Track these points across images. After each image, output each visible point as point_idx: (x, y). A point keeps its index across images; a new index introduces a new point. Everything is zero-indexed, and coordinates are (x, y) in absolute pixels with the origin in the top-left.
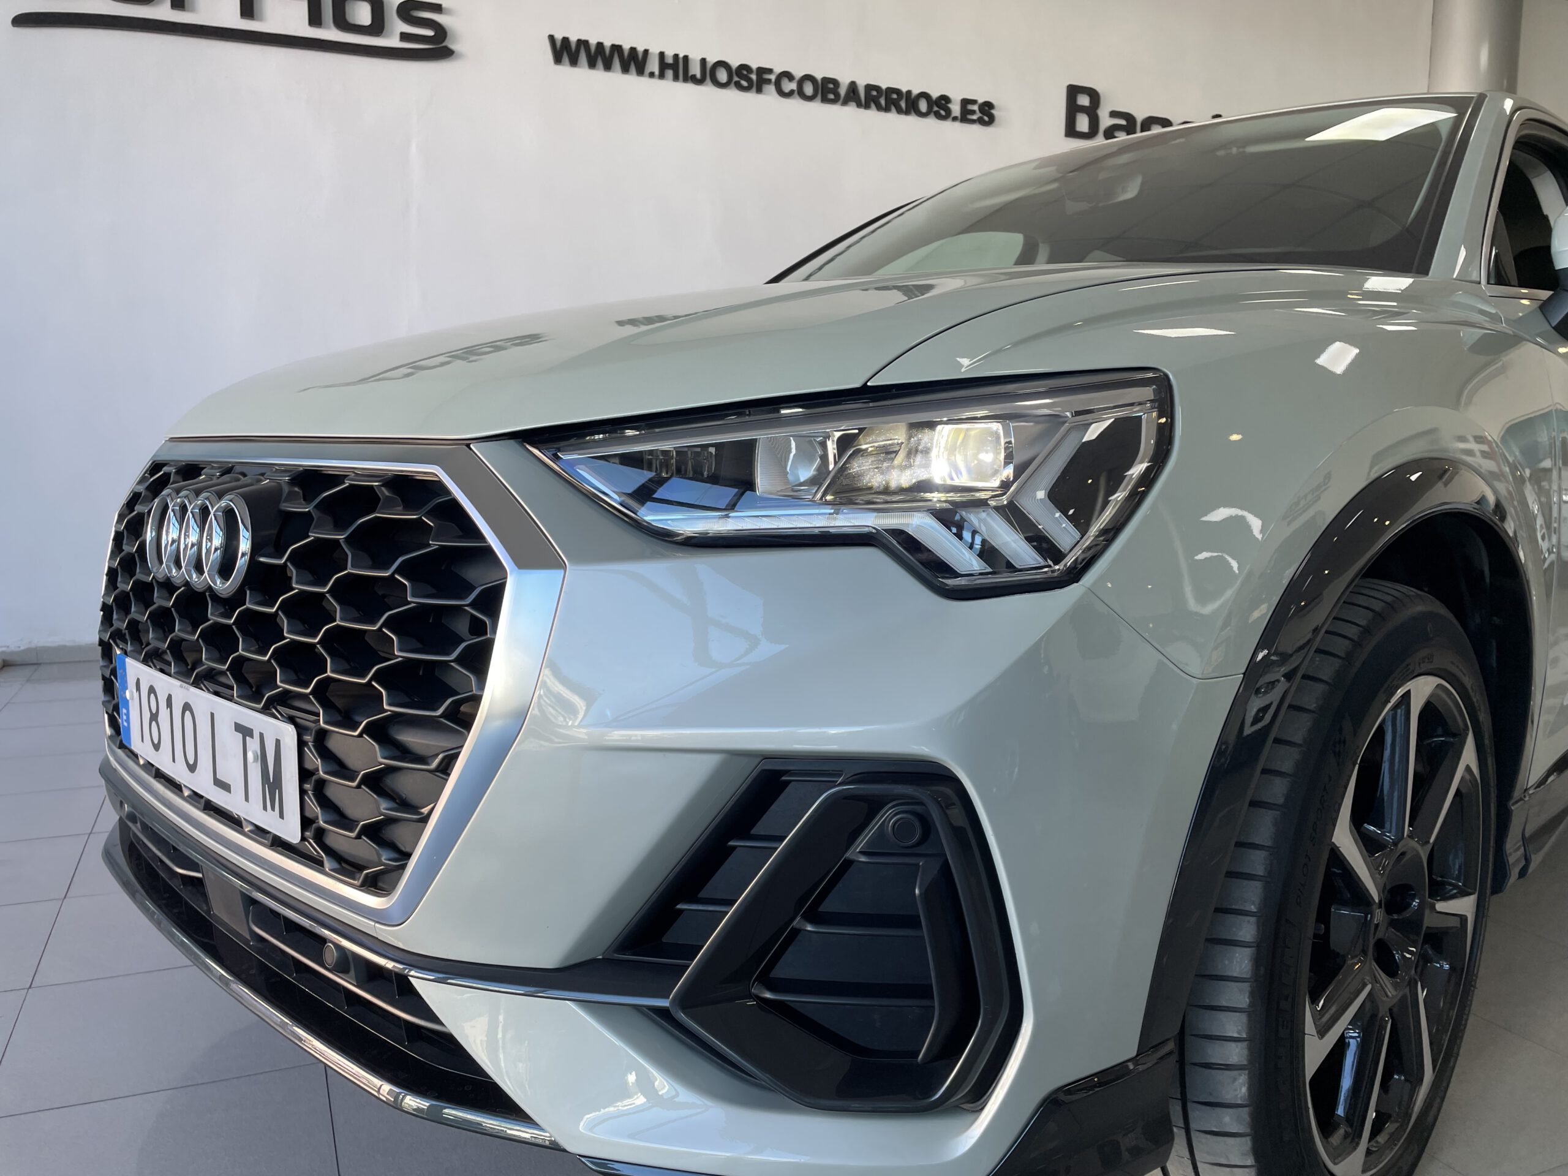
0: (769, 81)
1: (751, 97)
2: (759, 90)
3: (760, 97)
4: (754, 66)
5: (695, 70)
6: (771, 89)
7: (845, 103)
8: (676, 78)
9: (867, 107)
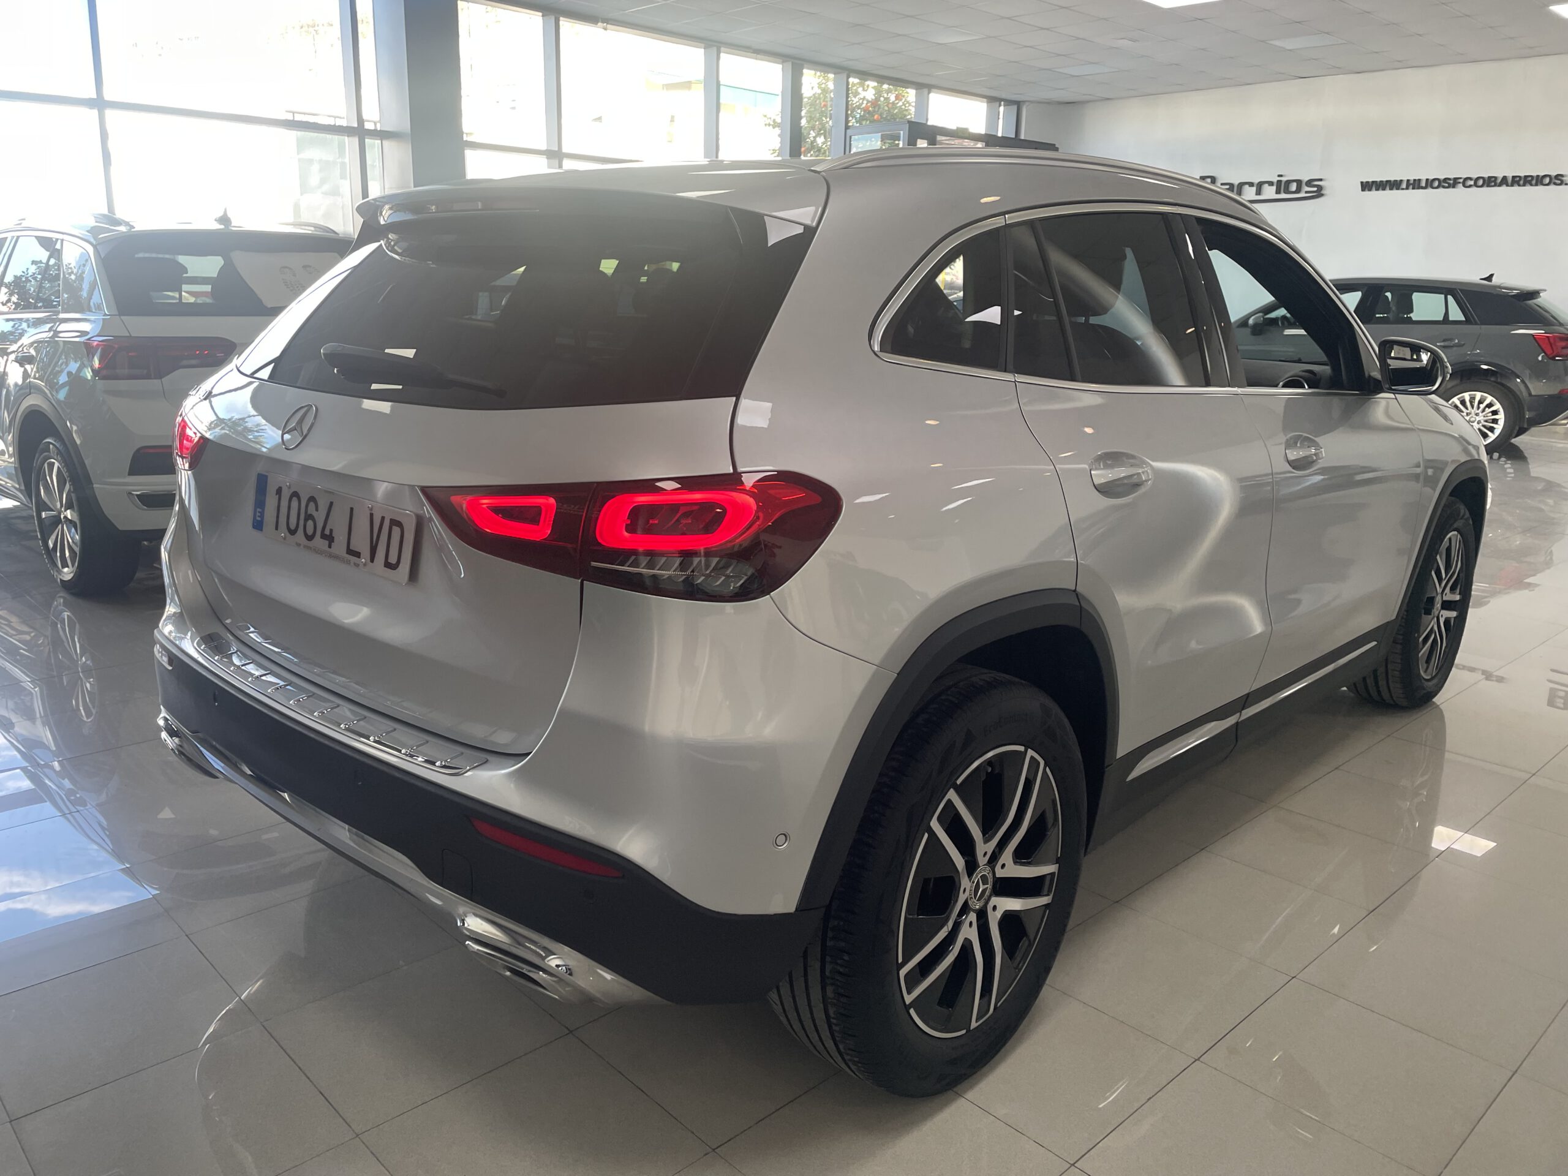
0: (1460, 183)
1: (1451, 190)
2: (1454, 187)
3: (1454, 189)
4: (1452, 177)
5: (1423, 184)
6: (1461, 185)
7: (1500, 185)
8: (1413, 188)
9: (1512, 185)
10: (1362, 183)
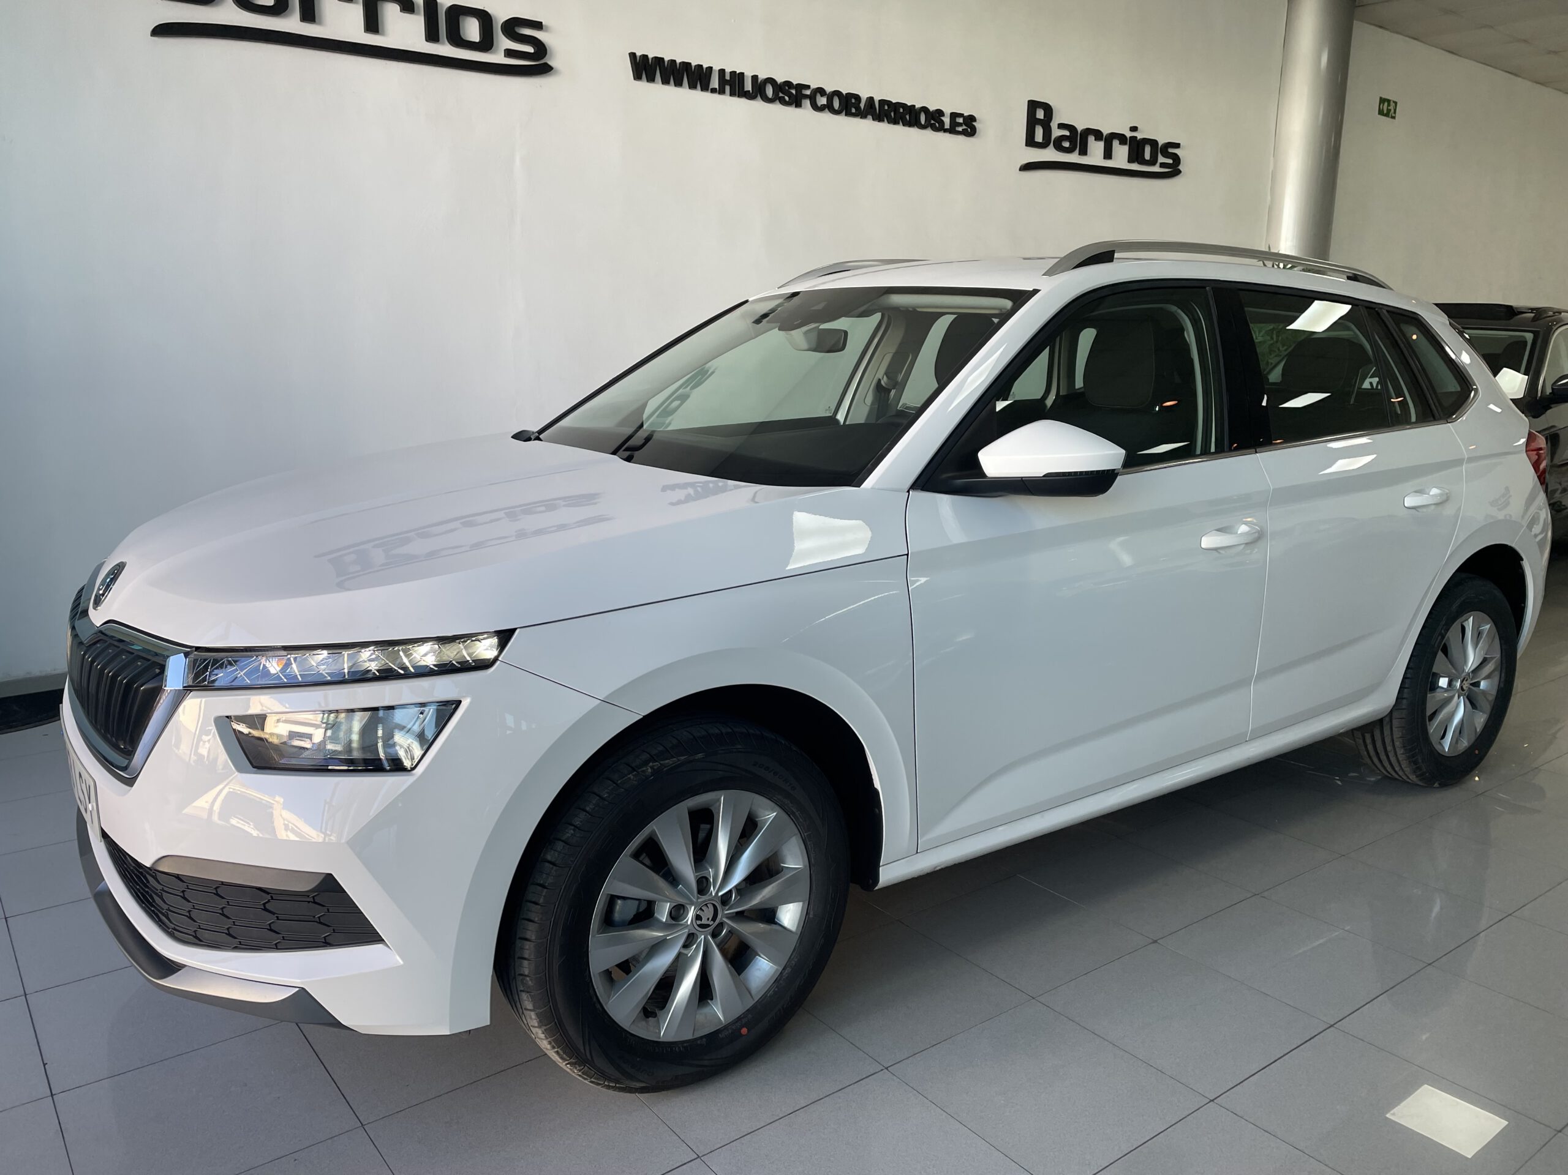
0: (806, 96)
1: (791, 111)
2: (798, 105)
3: (798, 110)
4: (794, 82)
5: (748, 86)
6: (807, 103)
7: (864, 116)
8: (732, 94)
9: (880, 120)
10: (633, 56)
